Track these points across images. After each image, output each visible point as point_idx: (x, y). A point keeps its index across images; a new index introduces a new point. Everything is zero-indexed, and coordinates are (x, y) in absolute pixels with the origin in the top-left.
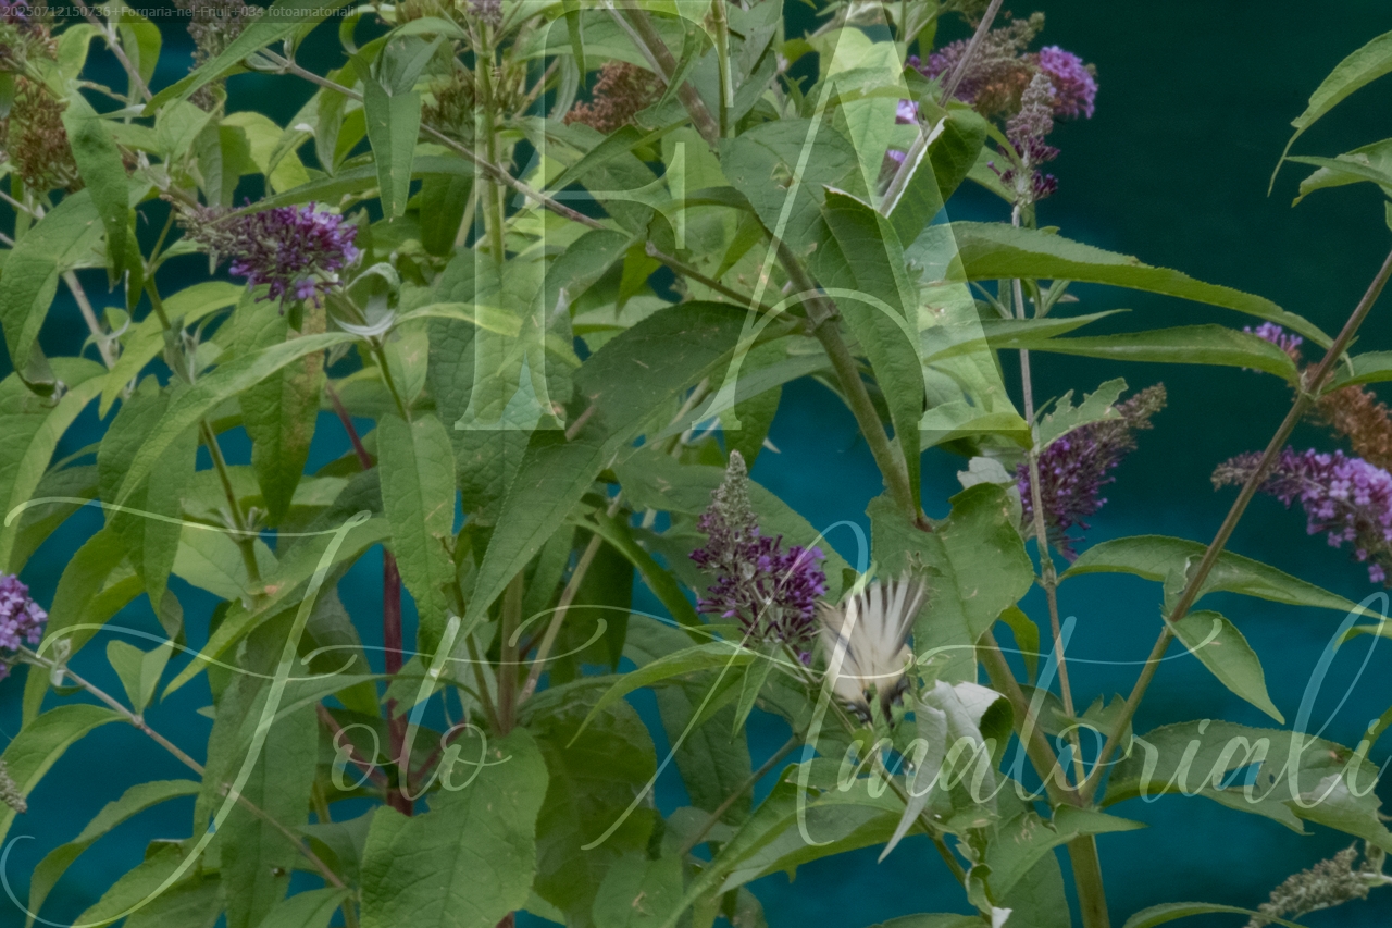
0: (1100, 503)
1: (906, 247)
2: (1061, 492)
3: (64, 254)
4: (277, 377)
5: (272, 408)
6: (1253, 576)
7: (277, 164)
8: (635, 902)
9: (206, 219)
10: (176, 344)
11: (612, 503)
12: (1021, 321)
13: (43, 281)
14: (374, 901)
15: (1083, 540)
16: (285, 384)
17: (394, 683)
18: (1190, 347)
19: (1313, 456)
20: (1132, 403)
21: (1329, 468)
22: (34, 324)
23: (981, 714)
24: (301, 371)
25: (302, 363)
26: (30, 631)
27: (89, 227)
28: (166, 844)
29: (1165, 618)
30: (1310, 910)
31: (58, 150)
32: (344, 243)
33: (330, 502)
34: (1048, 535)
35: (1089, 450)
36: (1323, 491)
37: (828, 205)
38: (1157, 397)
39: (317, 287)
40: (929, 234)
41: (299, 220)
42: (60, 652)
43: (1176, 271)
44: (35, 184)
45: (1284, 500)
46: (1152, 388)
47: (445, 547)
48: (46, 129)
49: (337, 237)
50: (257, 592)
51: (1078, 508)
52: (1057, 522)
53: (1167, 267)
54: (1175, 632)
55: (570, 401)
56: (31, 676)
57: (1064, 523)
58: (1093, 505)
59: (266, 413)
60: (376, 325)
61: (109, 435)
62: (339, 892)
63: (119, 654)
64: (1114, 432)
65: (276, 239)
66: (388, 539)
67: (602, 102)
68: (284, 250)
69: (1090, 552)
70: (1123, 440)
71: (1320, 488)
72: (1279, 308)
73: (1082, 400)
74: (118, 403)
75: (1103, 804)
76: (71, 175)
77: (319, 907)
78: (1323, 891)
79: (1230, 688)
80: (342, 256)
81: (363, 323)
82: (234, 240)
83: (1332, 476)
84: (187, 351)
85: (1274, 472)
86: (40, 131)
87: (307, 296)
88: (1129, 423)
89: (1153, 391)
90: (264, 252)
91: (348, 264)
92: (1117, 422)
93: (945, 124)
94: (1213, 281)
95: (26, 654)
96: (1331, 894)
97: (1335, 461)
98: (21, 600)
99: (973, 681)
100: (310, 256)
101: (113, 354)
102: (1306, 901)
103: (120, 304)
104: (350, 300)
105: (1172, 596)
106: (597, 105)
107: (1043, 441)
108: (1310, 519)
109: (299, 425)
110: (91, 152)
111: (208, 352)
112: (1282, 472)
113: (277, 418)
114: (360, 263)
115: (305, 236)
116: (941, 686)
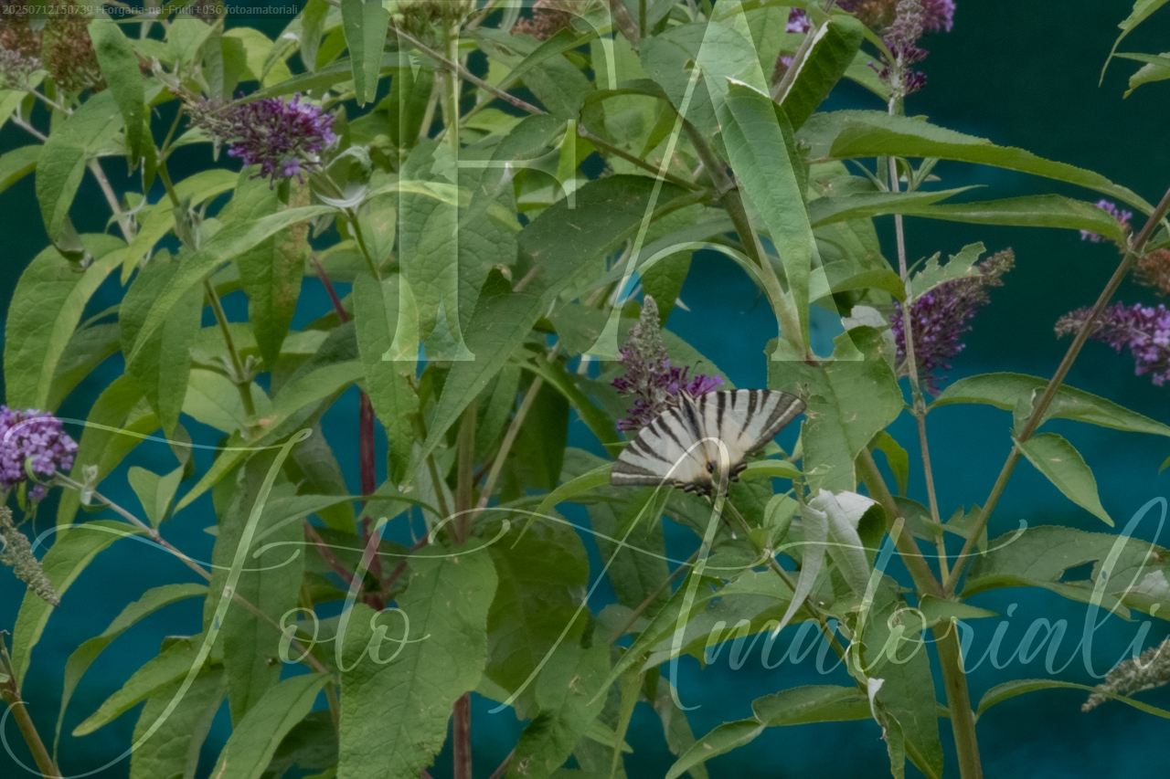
0: (959, 348)
1: (796, 130)
2: (926, 339)
3: (90, 143)
4: (269, 243)
5: (265, 271)
6: (1089, 405)
7: (269, 70)
8: (571, 684)
9: (208, 109)
10: (185, 218)
11: (551, 351)
12: (896, 194)
13: (72, 166)
14: (352, 683)
15: (945, 379)
16: (276, 251)
17: (370, 503)
18: (1034, 213)
19: (1139, 310)
20: (986, 264)
21: (1153, 319)
22: (65, 201)
23: (859, 518)
24: (289, 240)
25: (290, 233)
26: (63, 459)
27: (111, 120)
28: (177, 640)
29: (1014, 439)
30: (1139, 690)
31: (84, 58)
32: (324, 129)
33: (314, 351)
34: (918, 374)
35: (951, 304)
36: (1149, 339)
37: (730, 94)
38: (1006, 259)
39: (301, 166)
40: (815, 119)
41: (286, 111)
42: (89, 476)
43: (1022, 150)
44: (65, 85)
45: (1116, 346)
46: (1003, 252)
47: (410, 383)
48: (75, 39)
49: (317, 124)
50: (252, 424)
51: (941, 352)
52: (925, 364)
53: (1015, 146)
54: (1022, 450)
55: (514, 264)
56: (64, 497)
57: (929, 365)
58: (953, 350)
59: (260, 275)
60: (352, 200)
61: (128, 296)
62: (323, 676)
63: (138, 478)
64: (970, 289)
65: (267, 126)
66: (363, 379)
67: (541, 18)
68: (273, 135)
69: (954, 386)
70: (978, 296)
71: (1146, 336)
72: (1109, 182)
73: (948, 260)
74: (136, 271)
75: (962, 596)
76: (95, 78)
77: (306, 690)
78: (1149, 674)
79: (1069, 497)
80: (322, 139)
81: (340, 197)
82: (232, 127)
83: (1156, 326)
84: (194, 226)
85: (1107, 323)
86: (70, 41)
87: (293, 174)
88: (984, 281)
89: (1003, 255)
90: (256, 137)
91: (328, 147)
92: (974, 280)
93: (829, 26)
94: (1054, 158)
95: (60, 479)
96: (1156, 676)
97: (1158, 314)
98: (56, 433)
99: (852, 491)
100: (296, 140)
101: (132, 230)
102: (1136, 682)
103: (137, 189)
104: (329, 178)
105: (1021, 421)
106: (537, 20)
107: (915, 294)
108: (1137, 362)
109: (288, 284)
110: (113, 57)
111: (212, 226)
112: (1114, 323)
113: (269, 279)
114: (337, 147)
115: (291, 123)
116: (824, 494)
